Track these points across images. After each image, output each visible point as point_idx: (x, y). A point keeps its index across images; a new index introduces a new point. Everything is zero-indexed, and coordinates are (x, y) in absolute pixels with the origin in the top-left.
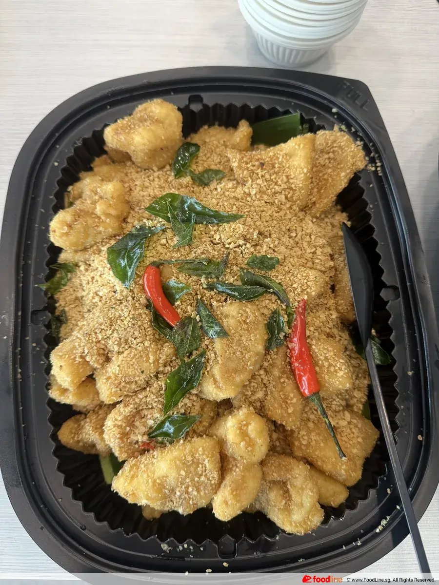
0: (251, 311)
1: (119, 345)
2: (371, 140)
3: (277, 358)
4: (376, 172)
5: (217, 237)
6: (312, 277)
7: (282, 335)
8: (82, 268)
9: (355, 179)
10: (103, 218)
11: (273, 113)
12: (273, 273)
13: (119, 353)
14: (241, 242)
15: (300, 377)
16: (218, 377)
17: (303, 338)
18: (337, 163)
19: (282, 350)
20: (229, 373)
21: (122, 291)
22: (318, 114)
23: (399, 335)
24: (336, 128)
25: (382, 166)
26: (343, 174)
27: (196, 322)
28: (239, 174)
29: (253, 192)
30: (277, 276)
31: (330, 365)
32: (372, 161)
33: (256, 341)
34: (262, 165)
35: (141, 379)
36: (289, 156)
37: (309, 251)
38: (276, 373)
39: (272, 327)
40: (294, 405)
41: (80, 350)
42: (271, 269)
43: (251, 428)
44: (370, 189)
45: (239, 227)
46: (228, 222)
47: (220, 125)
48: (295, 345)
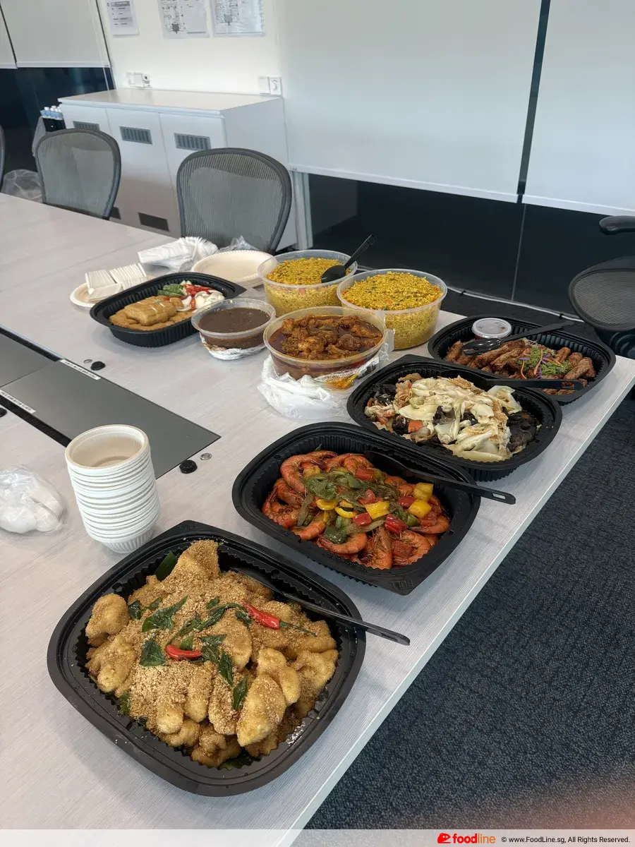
0: (225, 621)
1: (185, 681)
2: (211, 535)
3: (253, 626)
4: (225, 544)
5: (184, 612)
6: (237, 589)
7: (248, 618)
8: (133, 688)
9: (219, 552)
10: (125, 653)
11: (158, 562)
12: (221, 603)
13: (188, 685)
14: (196, 604)
15: (270, 623)
16: (238, 651)
17: (257, 611)
18: (206, 553)
19: (253, 622)
20: (240, 647)
21: (164, 669)
22: (179, 546)
23: (293, 583)
24: (192, 543)
25: (225, 539)
26: (212, 554)
27: (209, 646)
28: (169, 589)
29: (182, 589)
30: (223, 602)
31: (276, 609)
32: (219, 541)
33: (240, 627)
34: (175, 578)
35: (208, 683)
36: (184, 566)
37: (228, 588)
38: (259, 631)
39: (240, 618)
40: (278, 634)
41: (170, 700)
42: (219, 602)
43: (269, 653)
44: (228, 550)
45: (190, 601)
46: (183, 604)
47: (137, 589)
48: (256, 615)
